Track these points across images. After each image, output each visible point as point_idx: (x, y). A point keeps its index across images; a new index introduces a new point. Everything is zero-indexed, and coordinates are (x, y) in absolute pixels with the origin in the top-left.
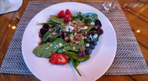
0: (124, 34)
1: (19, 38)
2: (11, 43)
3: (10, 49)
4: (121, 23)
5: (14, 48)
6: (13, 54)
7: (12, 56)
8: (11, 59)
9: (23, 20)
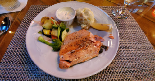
0: (139, 41)
1: (16, 48)
2: (4, 55)
3: (3, 63)
4: (133, 29)
5: (9, 61)
6: (6, 70)
7: (5, 73)
8: (4, 77)
9: (23, 26)
